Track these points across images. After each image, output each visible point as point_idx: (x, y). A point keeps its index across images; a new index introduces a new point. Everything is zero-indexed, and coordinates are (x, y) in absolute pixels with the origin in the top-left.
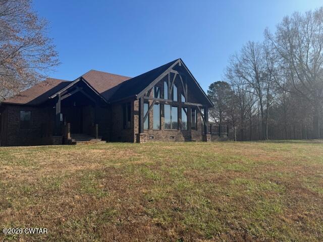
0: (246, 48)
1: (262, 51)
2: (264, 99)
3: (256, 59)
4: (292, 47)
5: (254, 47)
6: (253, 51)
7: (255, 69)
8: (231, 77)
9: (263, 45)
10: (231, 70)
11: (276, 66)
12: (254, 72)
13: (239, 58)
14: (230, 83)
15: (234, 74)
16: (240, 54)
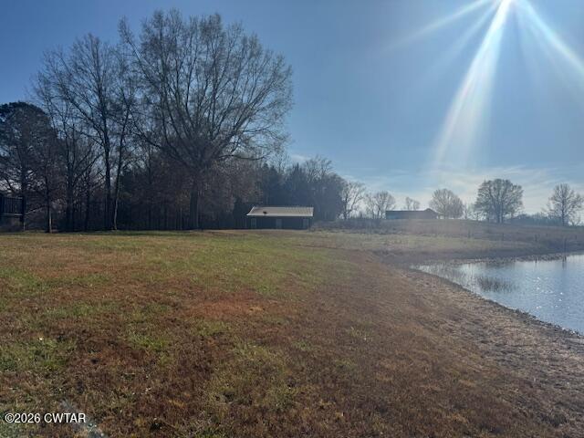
0: (84, 48)
1: (114, 61)
2: (114, 153)
3: (102, 73)
4: (166, 68)
5: (100, 49)
6: (96, 56)
7: (99, 92)
8: (48, 98)
9: (116, 49)
10: (49, 83)
11: (138, 96)
12: (97, 97)
13: (65, 60)
14: (46, 111)
15: (54, 92)
16: (69, 54)
